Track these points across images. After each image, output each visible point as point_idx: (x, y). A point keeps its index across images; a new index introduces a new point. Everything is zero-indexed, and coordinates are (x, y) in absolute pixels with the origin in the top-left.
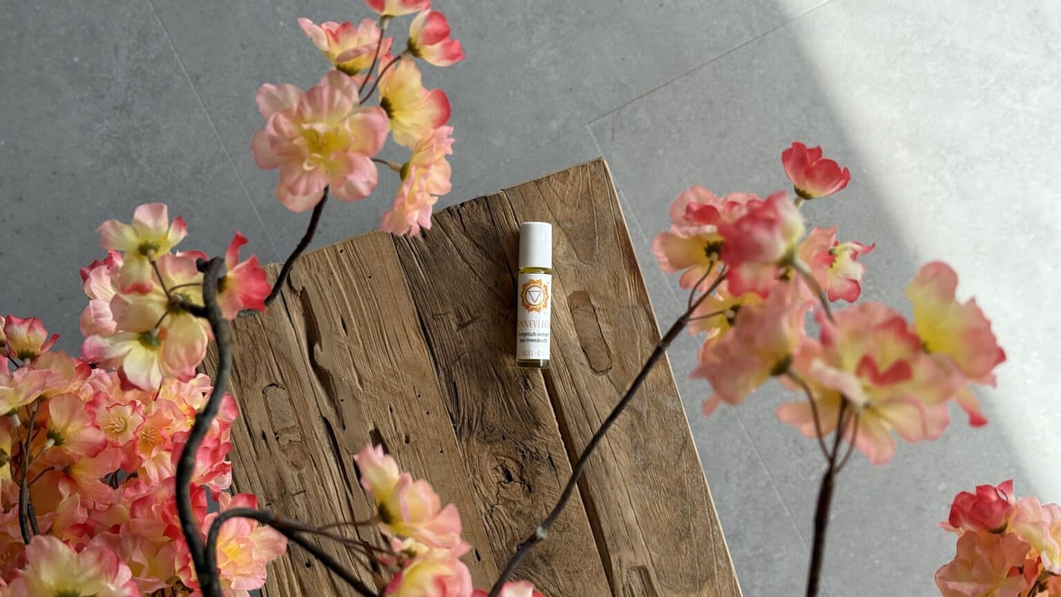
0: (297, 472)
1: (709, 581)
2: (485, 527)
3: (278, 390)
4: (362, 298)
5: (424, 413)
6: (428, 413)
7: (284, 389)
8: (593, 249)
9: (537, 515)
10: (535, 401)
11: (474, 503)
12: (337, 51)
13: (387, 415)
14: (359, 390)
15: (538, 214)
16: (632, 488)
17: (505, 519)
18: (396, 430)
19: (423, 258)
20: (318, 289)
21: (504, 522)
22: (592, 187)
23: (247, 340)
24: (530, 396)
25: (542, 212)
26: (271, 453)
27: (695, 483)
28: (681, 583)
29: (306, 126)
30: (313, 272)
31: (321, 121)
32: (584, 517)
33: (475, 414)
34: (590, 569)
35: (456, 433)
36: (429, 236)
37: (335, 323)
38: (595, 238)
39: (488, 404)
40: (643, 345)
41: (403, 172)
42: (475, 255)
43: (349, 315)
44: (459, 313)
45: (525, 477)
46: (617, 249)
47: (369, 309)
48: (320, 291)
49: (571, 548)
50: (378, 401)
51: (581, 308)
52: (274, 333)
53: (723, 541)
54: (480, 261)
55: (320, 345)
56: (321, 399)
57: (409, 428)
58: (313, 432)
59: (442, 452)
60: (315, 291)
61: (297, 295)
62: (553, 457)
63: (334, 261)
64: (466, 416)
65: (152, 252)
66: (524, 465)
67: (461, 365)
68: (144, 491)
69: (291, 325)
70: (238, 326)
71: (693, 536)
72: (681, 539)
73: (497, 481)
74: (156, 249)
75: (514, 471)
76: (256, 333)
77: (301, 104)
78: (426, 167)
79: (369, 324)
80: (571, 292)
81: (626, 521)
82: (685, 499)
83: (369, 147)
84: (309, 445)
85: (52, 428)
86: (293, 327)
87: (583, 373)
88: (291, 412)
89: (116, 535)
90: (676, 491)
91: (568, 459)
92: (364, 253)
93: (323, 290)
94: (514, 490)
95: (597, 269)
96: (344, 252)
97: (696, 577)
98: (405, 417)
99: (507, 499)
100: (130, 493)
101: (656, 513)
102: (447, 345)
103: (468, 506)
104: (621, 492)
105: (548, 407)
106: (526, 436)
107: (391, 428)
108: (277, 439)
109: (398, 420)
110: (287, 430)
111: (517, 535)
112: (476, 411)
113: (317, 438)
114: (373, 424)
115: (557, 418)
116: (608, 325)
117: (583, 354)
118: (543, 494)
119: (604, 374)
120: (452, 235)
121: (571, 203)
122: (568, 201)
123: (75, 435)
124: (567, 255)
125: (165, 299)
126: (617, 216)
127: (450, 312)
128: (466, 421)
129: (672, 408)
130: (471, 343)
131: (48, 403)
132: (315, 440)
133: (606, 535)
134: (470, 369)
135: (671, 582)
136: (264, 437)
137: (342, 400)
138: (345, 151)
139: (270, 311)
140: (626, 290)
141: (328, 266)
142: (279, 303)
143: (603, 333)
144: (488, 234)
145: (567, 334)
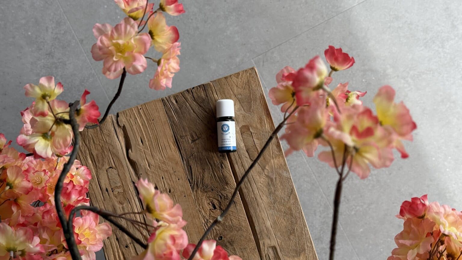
0: (122, 206)
1: (303, 252)
2: (204, 229)
3: (113, 170)
4: (150, 129)
5: (177, 179)
6: (179, 179)
7: (115, 169)
8: (251, 107)
9: (227, 224)
10: (226, 174)
11: (199, 219)
12: (128, 9)
13: (161, 180)
14: (148, 169)
15: (226, 92)
16: (269, 211)
18: (165, 187)
19: (176, 111)
20: (130, 126)
23: (99, 148)
24: (224, 172)
25: (228, 91)
26: (110, 198)
27: (297, 209)
28: (291, 253)
29: (114, 41)
30: (128, 118)
31: (121, 39)
32: (248, 225)
33: (199, 180)
34: (251, 247)
35: (191, 188)
36: (179, 102)
37: (137, 140)
38: (251, 102)
39: (205, 175)
40: (273, 149)
41: (159, 63)
42: (199, 110)
43: (144, 137)
44: (192, 135)
45: (221, 207)
46: (261, 107)
47: (153, 134)
48: (131, 127)
49: (243, 238)
50: (157, 174)
51: (246, 133)
52: (111, 145)
53: (309, 235)
54: (201, 112)
55: (131, 150)
56: (132, 173)
57: (170, 186)
58: (128, 188)
59: (185, 196)
60: (129, 126)
61: (121, 128)
63: (137, 113)
64: (196, 180)
65: (48, 98)
66: (221, 202)
67: (193, 158)
68: (48, 207)
69: (118, 141)
70: (95, 142)
71: (296, 232)
72: (291, 234)
73: (209, 209)
74: (50, 97)
75: (217, 204)
76: (104, 145)
77: (112, 32)
78: (168, 59)
79: (152, 141)
80: (241, 126)
81: (266, 225)
82: (292, 216)
83: (143, 50)
84: (127, 194)
85: (9, 181)
86: (120, 142)
87: (247, 161)
88: (119, 179)
89: (36, 227)
90: (288, 213)
91: (240, 199)
92: (150, 110)
93: (132, 126)
94: (217, 213)
95: (253, 115)
96: (141, 109)
97: (297, 251)
98: (169, 182)
99: (214, 217)
100: (42, 208)
101: (279, 223)
102: (187, 149)
103: (197, 220)
104: (264, 213)
105: (232, 176)
106: (222, 189)
107: (163, 186)
108: (113, 191)
109: (165, 183)
110: (117, 187)
111: (219, 232)
112: (200, 178)
113: (130, 191)
114: (154, 184)
115: (235, 181)
116: (258, 140)
117: (247, 153)
118: (230, 214)
120: (189, 101)
121: (240, 87)
122: (239, 85)
123: (18, 184)
124: (239, 110)
125: (54, 119)
126: (261, 92)
127: (188, 135)
128: (195, 183)
129: (286, 176)
130: (198, 148)
131: (7, 170)
132: (129, 191)
133: (258, 232)
134: (197, 160)
135: (287, 253)
136: (107, 190)
137: (141, 174)
138: (132, 52)
139: (109, 136)
140: (265, 124)
141: (135, 115)
142: (114, 132)
143: (255, 143)
144: (204, 101)
145: (240, 144)
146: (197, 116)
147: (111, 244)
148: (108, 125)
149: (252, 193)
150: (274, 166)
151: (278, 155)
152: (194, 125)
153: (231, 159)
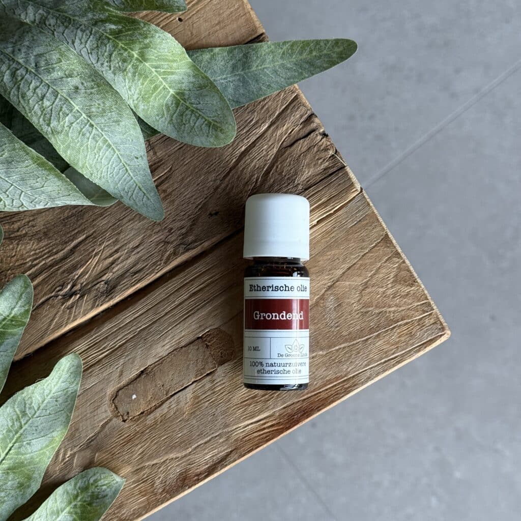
22: (400, 326)
116: (189, 402)
117: (138, 373)
119: (113, 412)
143: (176, 397)
144: (289, 184)
145: (164, 340)
146: (231, 170)
151: (153, 486)
152: (195, 168)
153: (104, 322)
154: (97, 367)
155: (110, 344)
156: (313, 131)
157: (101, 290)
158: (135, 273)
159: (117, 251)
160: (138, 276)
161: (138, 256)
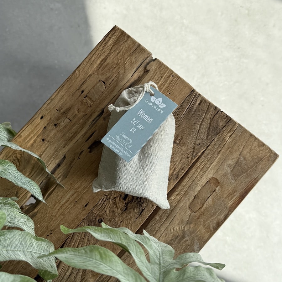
2: (100, 201)
3: (104, 86)
7: (105, 88)
8: (239, 175)
9: (117, 219)
17: (108, 207)
19: (190, 109)
21: (106, 207)
22: (264, 159)
23: (116, 62)
25: (240, 145)
30: (158, 70)
36: (201, 106)
38: (244, 173)
42: (205, 129)
44: (178, 137)
45: (129, 205)
46: (246, 185)
51: (211, 185)
52: (125, 71)
54: (204, 132)
60: (150, 76)
61: (145, 70)
62: (144, 211)
69: (132, 75)
70: (119, 55)
75: (129, 199)
76: (120, 64)
80: (215, 177)
87: (186, 202)
88: (98, 96)
91: (147, 218)
92: (178, 85)
93: (153, 78)
94: (121, 203)
95: (232, 182)
96: (173, 77)
99: (116, 203)
108: (85, 98)
111: (104, 217)
116: (212, 201)
117: (194, 197)
118: (127, 217)
119: (191, 211)
120: (207, 115)
121: (252, 154)
126: (259, 177)
136: (83, 92)
139: (132, 64)
140: (231, 200)
141: (164, 75)
142: (137, 65)
143: (207, 201)
144: (217, 129)
145: (198, 186)
146: (199, 131)
147: (38, 125)
148: (140, 56)
149: (160, 226)
150: (197, 231)
151: (210, 229)
152: (188, 134)
153: (178, 186)
154: (182, 200)
155: (183, 192)
156: (218, 111)
157: (175, 177)
158: (182, 169)
159: (175, 165)
160: (183, 170)
161: (181, 164)
